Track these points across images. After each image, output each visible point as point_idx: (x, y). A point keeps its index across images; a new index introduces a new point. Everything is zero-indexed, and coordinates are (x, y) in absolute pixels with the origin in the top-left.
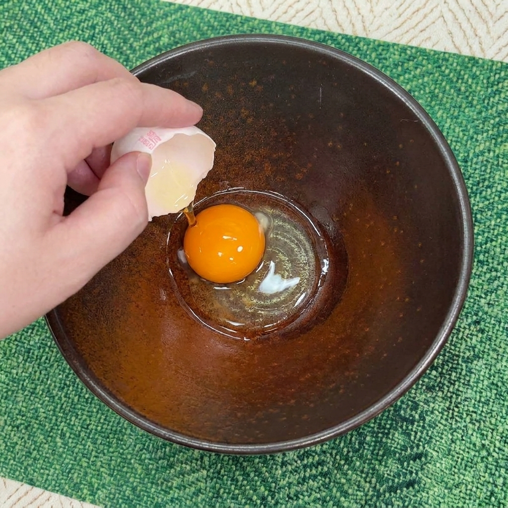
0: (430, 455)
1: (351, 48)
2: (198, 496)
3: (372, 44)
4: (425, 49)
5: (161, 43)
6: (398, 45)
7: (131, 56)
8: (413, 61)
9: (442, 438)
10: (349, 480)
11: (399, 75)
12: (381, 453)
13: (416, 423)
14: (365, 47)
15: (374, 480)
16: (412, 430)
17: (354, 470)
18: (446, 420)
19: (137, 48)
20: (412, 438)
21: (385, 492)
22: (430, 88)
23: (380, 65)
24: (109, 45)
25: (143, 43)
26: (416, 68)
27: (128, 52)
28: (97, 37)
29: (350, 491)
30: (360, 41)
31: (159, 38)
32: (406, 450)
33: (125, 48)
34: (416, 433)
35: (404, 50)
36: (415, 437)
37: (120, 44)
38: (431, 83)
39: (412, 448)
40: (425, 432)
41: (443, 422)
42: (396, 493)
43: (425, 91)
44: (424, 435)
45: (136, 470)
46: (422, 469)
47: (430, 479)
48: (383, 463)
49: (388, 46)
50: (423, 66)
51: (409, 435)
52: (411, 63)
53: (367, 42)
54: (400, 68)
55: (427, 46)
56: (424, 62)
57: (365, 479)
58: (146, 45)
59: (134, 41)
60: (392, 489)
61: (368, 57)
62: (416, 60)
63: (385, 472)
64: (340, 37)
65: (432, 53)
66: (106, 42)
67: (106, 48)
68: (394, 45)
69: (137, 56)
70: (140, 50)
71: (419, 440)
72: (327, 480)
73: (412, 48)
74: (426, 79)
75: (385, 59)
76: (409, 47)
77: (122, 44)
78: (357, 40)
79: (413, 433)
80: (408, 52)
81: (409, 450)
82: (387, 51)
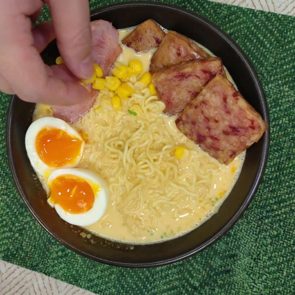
0: (239, 255)
2: (112, 276)
3: (211, 4)
4: (242, 8)
6: (226, 5)
9: (245, 246)
10: (194, 268)
11: (226, 23)
12: (212, 253)
13: (232, 237)
14: (207, 6)
15: (208, 269)
16: (229, 241)
17: (197, 262)
20: (229, 245)
21: (213, 275)
22: (244, 31)
23: (216, 17)
26: (237, 19)
29: (195, 275)
35: (229, 7)
36: (231, 245)
38: (245, 28)
39: (229, 251)
40: (237, 242)
41: (247, 237)
42: (219, 276)
43: (241, 33)
44: (236, 243)
45: (78, 260)
46: (234, 264)
47: (239, 269)
48: (213, 259)
49: (221, 5)
50: (241, 18)
52: (233, 16)
54: (227, 19)
56: (242, 16)
57: (203, 268)
60: (217, 274)
61: (209, 12)
62: (236, 14)
63: (214, 265)
65: (246, 10)
68: (224, 5)
71: (233, 247)
72: (182, 269)
73: (234, 7)
74: (242, 26)
75: (219, 13)
79: (230, 243)
80: (232, 9)
81: (227, 253)
82: (220, 8)
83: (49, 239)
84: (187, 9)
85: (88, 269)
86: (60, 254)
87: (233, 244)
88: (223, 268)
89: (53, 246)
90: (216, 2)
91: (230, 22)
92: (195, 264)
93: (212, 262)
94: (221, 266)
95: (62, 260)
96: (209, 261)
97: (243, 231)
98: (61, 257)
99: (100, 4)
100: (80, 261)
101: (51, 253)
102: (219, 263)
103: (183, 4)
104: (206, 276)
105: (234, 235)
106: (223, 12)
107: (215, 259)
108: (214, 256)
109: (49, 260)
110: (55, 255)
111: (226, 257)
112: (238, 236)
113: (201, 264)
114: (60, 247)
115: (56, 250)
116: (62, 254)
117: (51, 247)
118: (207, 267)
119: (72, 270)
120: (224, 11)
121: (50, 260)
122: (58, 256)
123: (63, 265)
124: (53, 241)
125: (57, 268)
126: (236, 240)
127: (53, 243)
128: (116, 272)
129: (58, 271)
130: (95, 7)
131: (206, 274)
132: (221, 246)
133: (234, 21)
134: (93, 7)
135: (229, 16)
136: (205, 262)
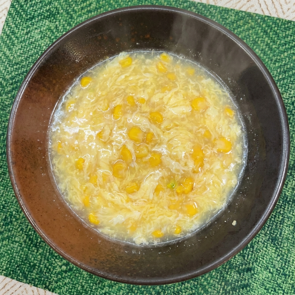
0: (256, 269)
1: (205, 12)
2: (120, 291)
3: (218, 9)
4: (250, 13)
5: (91, 7)
6: (234, 10)
8: (243, 20)
9: (263, 259)
11: (234, 29)
14: (214, 11)
15: (223, 283)
18: (266, 247)
19: (77, 10)
20: (246, 258)
22: (253, 37)
23: (224, 22)
24: (60, 8)
26: (245, 25)
27: (72, 13)
28: (53, 4)
30: (211, 8)
31: (90, 5)
32: (242, 266)
33: (70, 10)
34: (248, 255)
35: (237, 13)
36: (248, 257)
38: (254, 34)
39: (246, 264)
41: (264, 249)
43: (250, 39)
47: (257, 284)
48: (229, 273)
49: (228, 11)
50: (249, 23)
52: (242, 21)
53: (216, 8)
54: (235, 25)
55: (252, 11)
56: (250, 21)
57: (218, 283)
58: (82, 8)
59: (75, 6)
61: (216, 17)
62: (244, 19)
64: (199, 5)
65: (255, 15)
67: (58, 10)
68: (232, 10)
69: (77, 15)
72: (196, 283)
73: (242, 12)
74: (251, 32)
75: (226, 19)
76: (240, 11)
77: (68, 8)
78: (210, 7)
79: (246, 256)
80: (240, 15)
81: (244, 266)
82: (228, 14)
85: (94, 285)
87: (250, 257)
88: (240, 282)
89: (56, 260)
90: (223, 7)
91: (238, 27)
93: (228, 276)
95: (66, 275)
98: (66, 272)
99: (102, 9)
100: (85, 276)
106: (230, 17)
109: (52, 275)
110: (58, 270)
113: (217, 278)
117: (54, 260)
119: (77, 285)
120: (232, 16)
121: (54, 274)
123: (67, 281)
125: (61, 284)
127: (56, 257)
128: (125, 288)
129: (62, 286)
133: (242, 26)
135: (237, 21)
136: (221, 276)
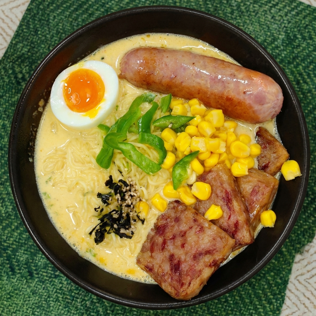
7: (292, 66)
10: (13, 230)
12: (32, 251)
13: (52, 272)
16: (48, 269)
17: (20, 234)
21: (7, 253)
25: (302, 73)
29: (6, 232)
37: (300, 57)
40: (47, 278)
42: (7, 260)
44: (45, 278)
46: (22, 277)
51: (44, 268)
60: (9, 258)
63: (20, 253)
66: (301, 48)
70: (298, 71)
71: (42, 275)
83: (35, 63)
84: (306, 199)
86: (20, 76)
92: (19, 231)
94: (18, 261)
96: (23, 248)
97: (61, 285)
101: (19, 65)
102: (22, 259)
103: (310, 193)
104: (5, 244)
105: (56, 275)
107: (26, 254)
108: (29, 253)
111: (29, 267)
112: (54, 280)
114: (27, 76)
115: (24, 71)
116: (19, 79)
118: (16, 245)
122: (17, 74)
124: (33, 67)
126: (50, 277)
130: (298, 89)
131: (8, 245)
132: (41, 260)
134: (298, 88)
